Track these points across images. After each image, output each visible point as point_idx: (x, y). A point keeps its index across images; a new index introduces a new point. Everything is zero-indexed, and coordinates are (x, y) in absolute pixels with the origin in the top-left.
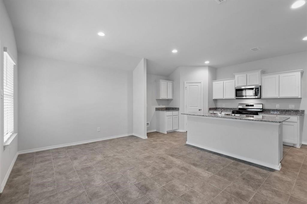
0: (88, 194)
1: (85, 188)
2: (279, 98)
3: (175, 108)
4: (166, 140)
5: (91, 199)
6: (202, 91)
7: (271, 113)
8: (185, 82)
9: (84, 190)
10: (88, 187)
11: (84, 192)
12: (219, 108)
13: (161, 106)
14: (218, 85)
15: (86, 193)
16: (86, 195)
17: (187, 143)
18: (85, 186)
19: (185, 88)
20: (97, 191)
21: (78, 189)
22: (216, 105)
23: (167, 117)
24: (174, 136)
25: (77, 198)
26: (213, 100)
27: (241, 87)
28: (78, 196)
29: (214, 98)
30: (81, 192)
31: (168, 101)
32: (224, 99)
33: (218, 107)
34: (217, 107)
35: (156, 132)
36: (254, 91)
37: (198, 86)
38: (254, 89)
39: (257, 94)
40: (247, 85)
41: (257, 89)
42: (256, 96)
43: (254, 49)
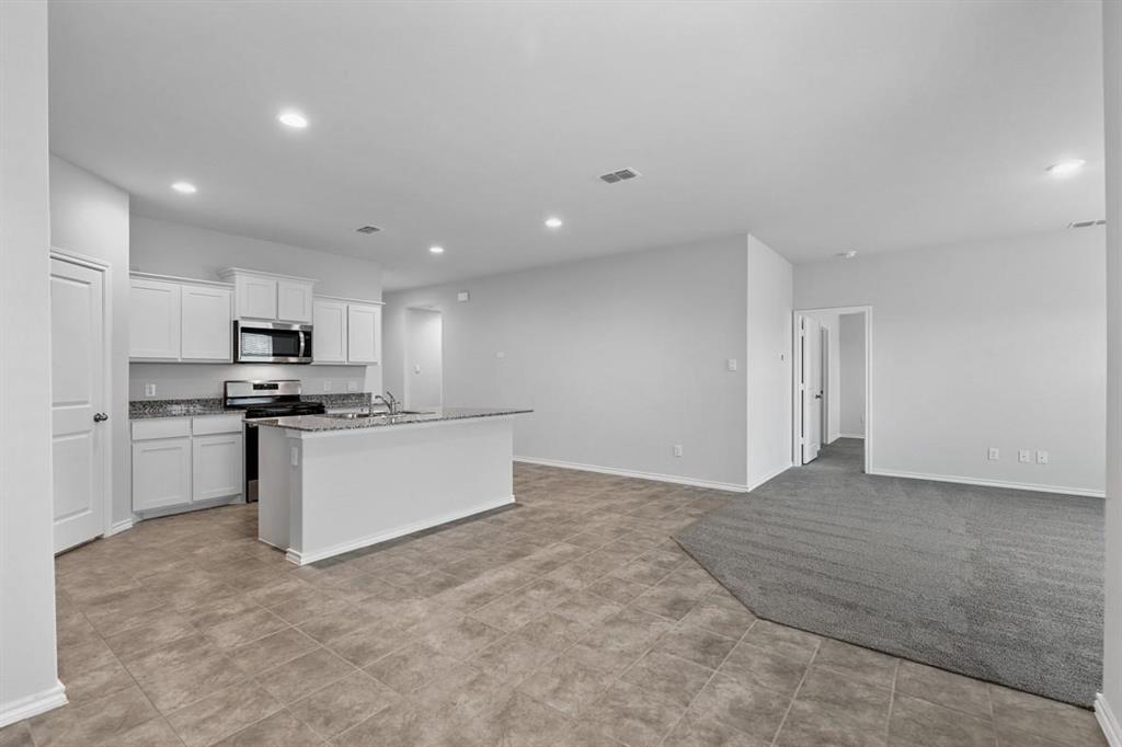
0: (797, 686)
1: (786, 704)
5: (803, 669)
9: (794, 701)
10: (775, 704)
11: (799, 698)
15: (798, 690)
16: (803, 684)
18: (778, 710)
20: (768, 672)
21: (810, 720)
25: (832, 697)
28: (826, 701)
30: (807, 706)
36: (302, 340)
37: (87, 283)
38: (302, 335)
39: (308, 352)
40: (277, 316)
41: (308, 335)
42: (305, 355)
43: (368, 229)
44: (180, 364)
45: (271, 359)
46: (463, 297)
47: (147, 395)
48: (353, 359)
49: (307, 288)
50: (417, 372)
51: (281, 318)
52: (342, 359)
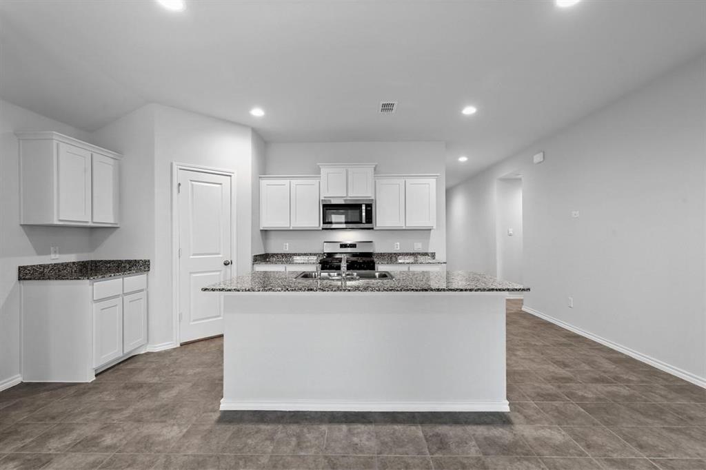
2: (404, 228)
3: (129, 262)
4: (107, 427)
6: (234, 203)
7: (400, 261)
8: (174, 164)
12: (273, 255)
13: (53, 256)
14: (274, 188)
17: (226, 405)
19: (175, 185)
22: (265, 245)
23: (94, 305)
24: (140, 386)
26: (261, 230)
27: (330, 201)
29: (265, 224)
31: (95, 232)
32: (291, 228)
33: (272, 250)
34: (268, 252)
35: (22, 385)
36: (364, 211)
37: (221, 184)
38: (364, 208)
39: (369, 219)
40: (347, 195)
41: (369, 206)
42: (367, 222)
43: (387, 107)
44: (291, 230)
45: (344, 226)
46: (538, 158)
47: (284, 249)
48: (412, 223)
49: (370, 171)
50: (510, 235)
51: (350, 195)
52: (401, 225)
